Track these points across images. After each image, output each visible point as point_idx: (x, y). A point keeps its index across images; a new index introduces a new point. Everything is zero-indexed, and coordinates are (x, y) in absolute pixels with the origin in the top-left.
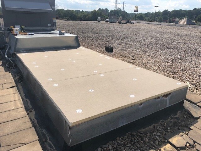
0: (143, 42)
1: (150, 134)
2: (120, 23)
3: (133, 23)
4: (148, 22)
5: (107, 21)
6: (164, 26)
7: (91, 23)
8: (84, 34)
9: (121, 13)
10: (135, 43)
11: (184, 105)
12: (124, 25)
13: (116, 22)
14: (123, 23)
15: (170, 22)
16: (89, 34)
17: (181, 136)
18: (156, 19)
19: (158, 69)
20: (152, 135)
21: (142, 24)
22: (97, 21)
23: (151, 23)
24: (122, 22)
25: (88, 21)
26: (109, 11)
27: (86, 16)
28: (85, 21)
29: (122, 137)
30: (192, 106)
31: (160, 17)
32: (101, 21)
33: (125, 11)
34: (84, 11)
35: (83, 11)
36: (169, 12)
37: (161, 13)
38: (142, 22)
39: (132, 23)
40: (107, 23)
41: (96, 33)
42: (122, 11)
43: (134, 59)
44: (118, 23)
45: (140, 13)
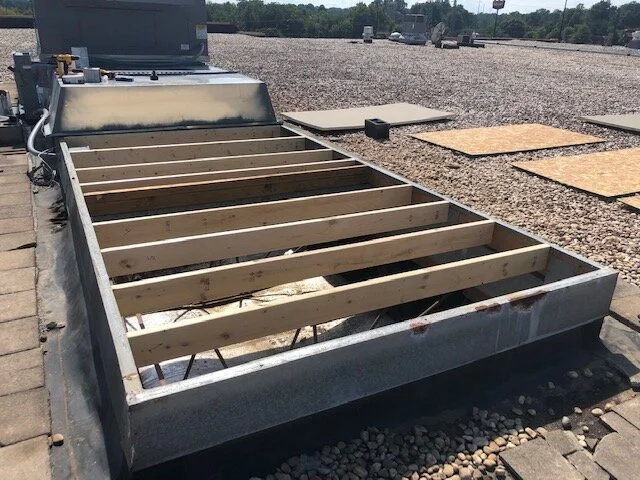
0: (502, 108)
1: (448, 440)
2: (438, 45)
3: (483, 46)
4: (534, 43)
5: (396, 40)
6: (590, 55)
7: (339, 46)
8: (308, 82)
9: (448, 14)
10: (472, 112)
11: (600, 337)
12: (450, 51)
13: (423, 44)
14: (446, 47)
15: (615, 42)
16: (324, 79)
17: (565, 456)
18: (569, 32)
19: (533, 202)
20: (454, 444)
21: (512, 50)
22: (362, 41)
23: (545, 44)
24: (444, 42)
25: (332, 40)
26: (409, 7)
27: (331, 23)
28: (323, 40)
29: (342, 445)
30: (633, 340)
31: (581, 27)
32: (373, 41)
33: (461, 6)
34: (327, 7)
35: (322, 7)
36: (614, 8)
37: (587, 11)
38: (516, 41)
39: (477, 46)
40: (394, 44)
41: (347, 76)
42: (452, 4)
43: (456, 164)
44: (430, 47)
45: (513, 14)
